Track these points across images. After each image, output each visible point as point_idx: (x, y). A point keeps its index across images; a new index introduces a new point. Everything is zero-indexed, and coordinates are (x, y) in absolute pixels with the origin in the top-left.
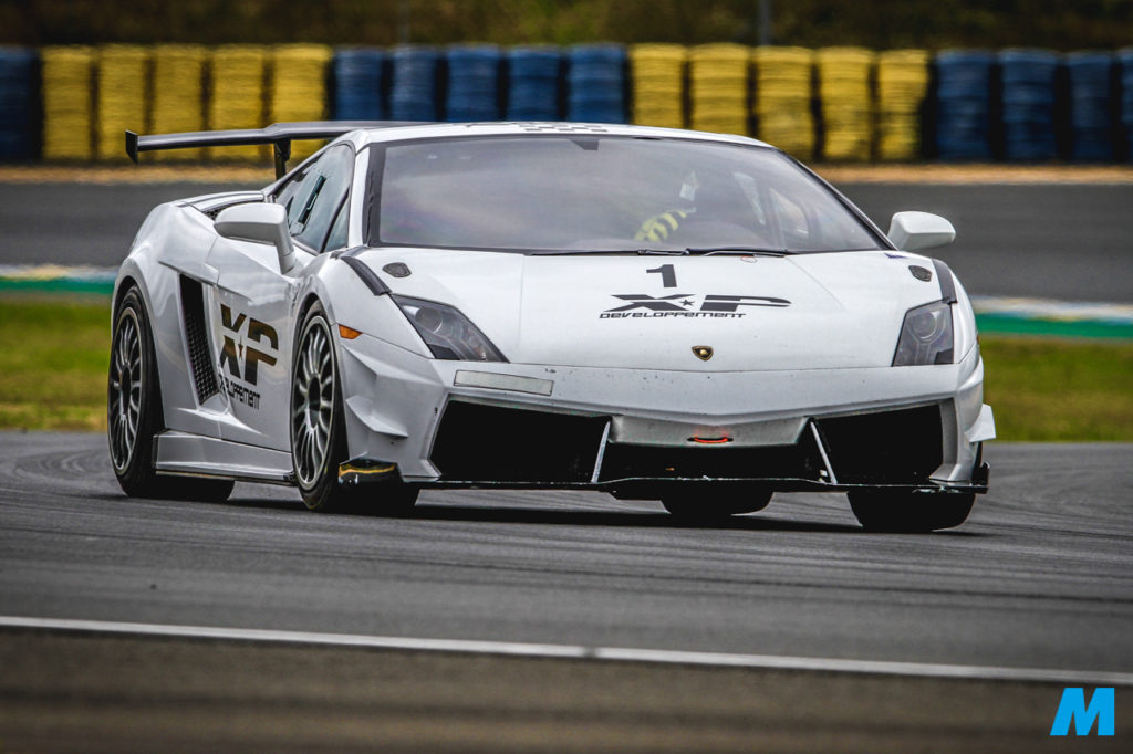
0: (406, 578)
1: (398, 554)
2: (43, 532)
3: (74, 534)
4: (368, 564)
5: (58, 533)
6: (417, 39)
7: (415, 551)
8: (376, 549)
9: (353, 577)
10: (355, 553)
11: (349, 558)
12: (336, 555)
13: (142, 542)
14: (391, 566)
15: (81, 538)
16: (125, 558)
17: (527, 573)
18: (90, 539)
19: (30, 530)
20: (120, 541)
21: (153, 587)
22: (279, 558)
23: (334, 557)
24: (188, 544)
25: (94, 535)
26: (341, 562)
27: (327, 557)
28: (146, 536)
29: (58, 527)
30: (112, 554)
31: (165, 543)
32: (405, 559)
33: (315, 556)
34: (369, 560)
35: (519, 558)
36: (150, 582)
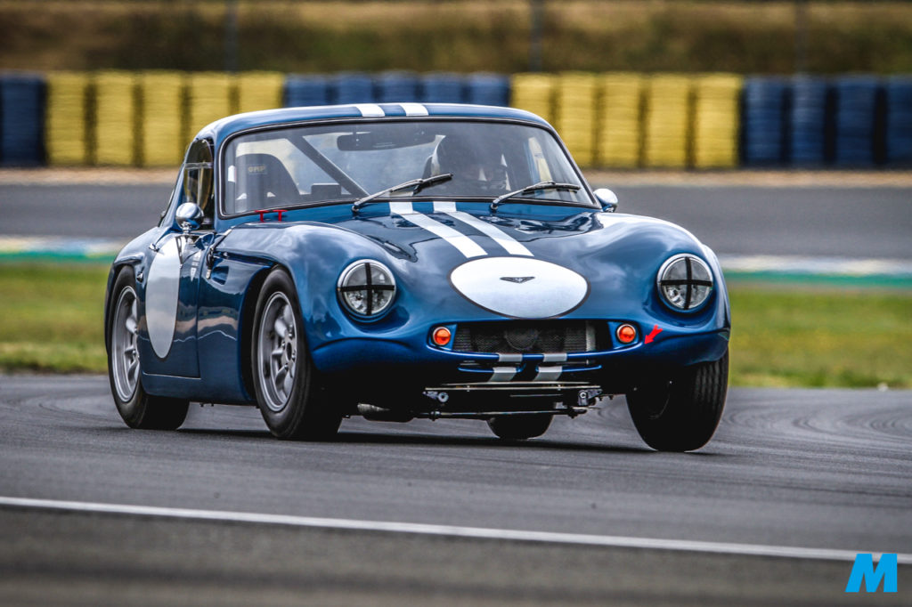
0: (795, 501)
1: (788, 481)
2: (508, 462)
3: (532, 464)
4: (765, 489)
5: (519, 463)
6: (813, 71)
7: (803, 479)
8: (771, 477)
9: (752, 499)
10: (755, 480)
11: (750, 484)
12: (739, 481)
13: (585, 470)
14: (784, 491)
15: (537, 467)
16: (572, 483)
17: (892, 498)
18: (545, 468)
19: (496, 461)
20: (568, 469)
21: (594, 506)
22: (694, 484)
23: (738, 484)
24: (623, 473)
25: (547, 465)
26: (744, 488)
27: (734, 483)
28: (589, 466)
29: (519, 458)
30: (562, 479)
31: (604, 471)
32: (795, 486)
33: (724, 483)
34: (766, 486)
35: (886, 486)
36: (591, 502)
